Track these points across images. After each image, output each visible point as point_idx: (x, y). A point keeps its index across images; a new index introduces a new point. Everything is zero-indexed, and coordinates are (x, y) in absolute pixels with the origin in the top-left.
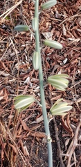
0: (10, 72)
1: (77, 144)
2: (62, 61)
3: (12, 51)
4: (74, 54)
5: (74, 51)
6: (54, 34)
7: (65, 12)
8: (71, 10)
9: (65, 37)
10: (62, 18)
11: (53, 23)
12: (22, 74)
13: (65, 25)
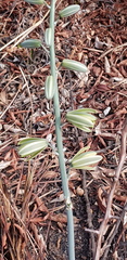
0: (22, 126)
1: (110, 216)
2: (102, 110)
3: (27, 96)
4: (120, 102)
5: (121, 96)
6: (92, 71)
7: (109, 40)
8: (118, 37)
9: (109, 77)
10: (104, 48)
11: (91, 55)
12: (40, 129)
13: (109, 58)
